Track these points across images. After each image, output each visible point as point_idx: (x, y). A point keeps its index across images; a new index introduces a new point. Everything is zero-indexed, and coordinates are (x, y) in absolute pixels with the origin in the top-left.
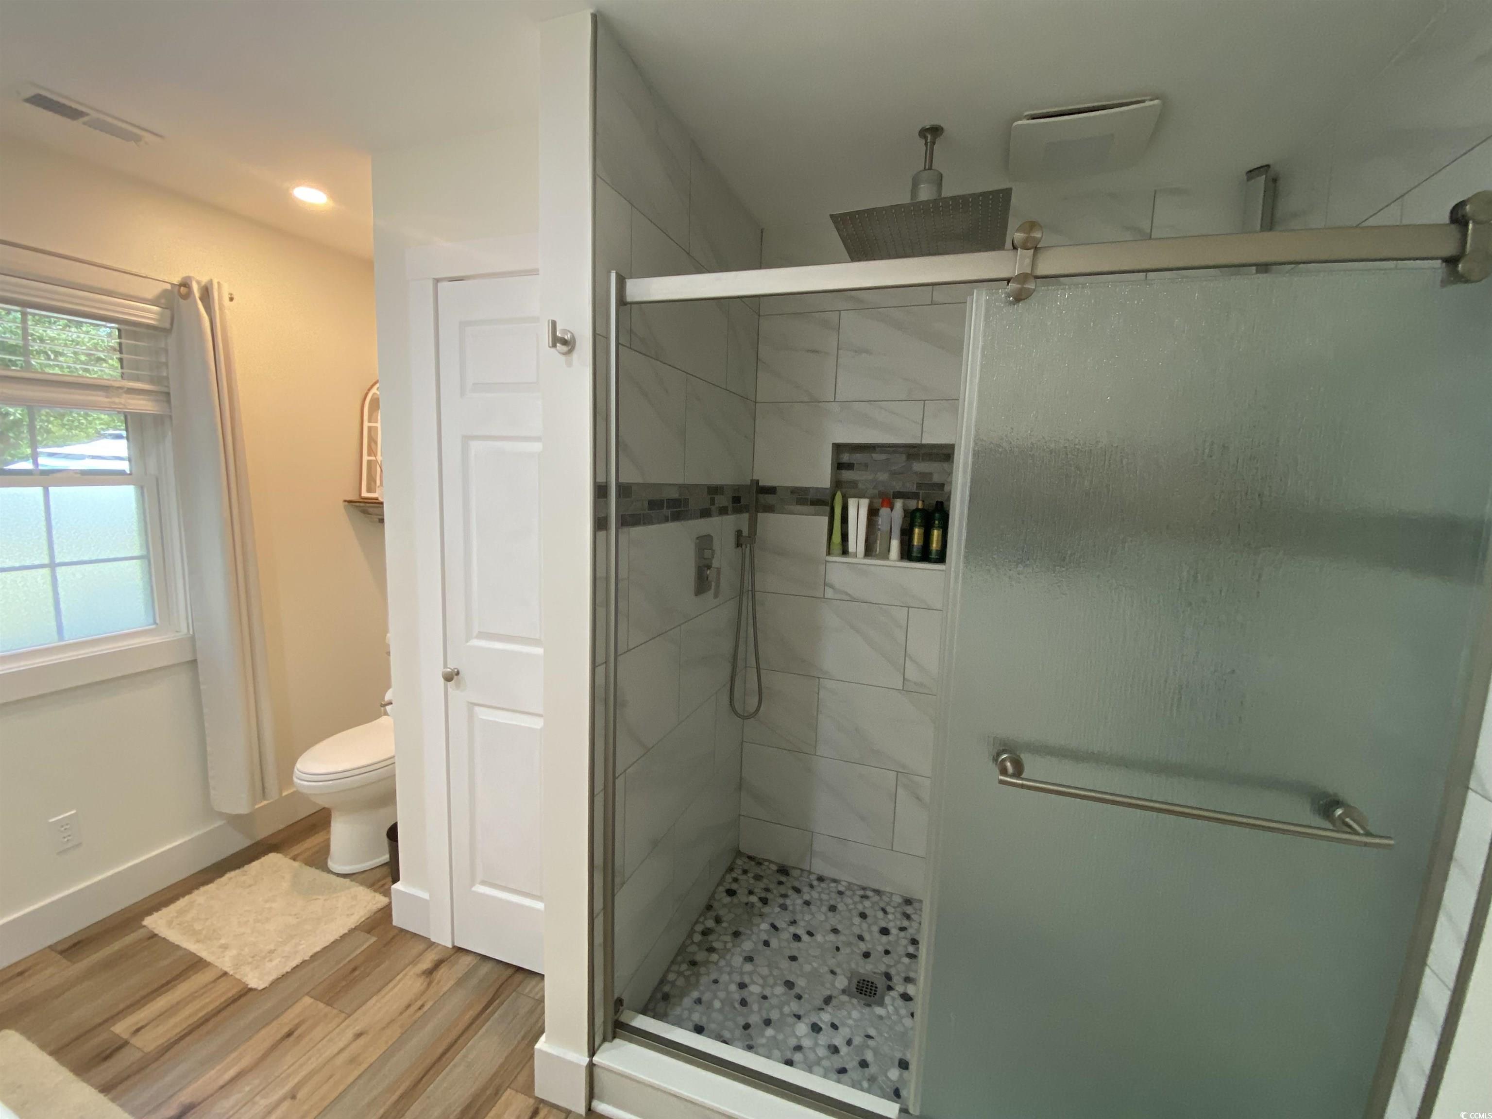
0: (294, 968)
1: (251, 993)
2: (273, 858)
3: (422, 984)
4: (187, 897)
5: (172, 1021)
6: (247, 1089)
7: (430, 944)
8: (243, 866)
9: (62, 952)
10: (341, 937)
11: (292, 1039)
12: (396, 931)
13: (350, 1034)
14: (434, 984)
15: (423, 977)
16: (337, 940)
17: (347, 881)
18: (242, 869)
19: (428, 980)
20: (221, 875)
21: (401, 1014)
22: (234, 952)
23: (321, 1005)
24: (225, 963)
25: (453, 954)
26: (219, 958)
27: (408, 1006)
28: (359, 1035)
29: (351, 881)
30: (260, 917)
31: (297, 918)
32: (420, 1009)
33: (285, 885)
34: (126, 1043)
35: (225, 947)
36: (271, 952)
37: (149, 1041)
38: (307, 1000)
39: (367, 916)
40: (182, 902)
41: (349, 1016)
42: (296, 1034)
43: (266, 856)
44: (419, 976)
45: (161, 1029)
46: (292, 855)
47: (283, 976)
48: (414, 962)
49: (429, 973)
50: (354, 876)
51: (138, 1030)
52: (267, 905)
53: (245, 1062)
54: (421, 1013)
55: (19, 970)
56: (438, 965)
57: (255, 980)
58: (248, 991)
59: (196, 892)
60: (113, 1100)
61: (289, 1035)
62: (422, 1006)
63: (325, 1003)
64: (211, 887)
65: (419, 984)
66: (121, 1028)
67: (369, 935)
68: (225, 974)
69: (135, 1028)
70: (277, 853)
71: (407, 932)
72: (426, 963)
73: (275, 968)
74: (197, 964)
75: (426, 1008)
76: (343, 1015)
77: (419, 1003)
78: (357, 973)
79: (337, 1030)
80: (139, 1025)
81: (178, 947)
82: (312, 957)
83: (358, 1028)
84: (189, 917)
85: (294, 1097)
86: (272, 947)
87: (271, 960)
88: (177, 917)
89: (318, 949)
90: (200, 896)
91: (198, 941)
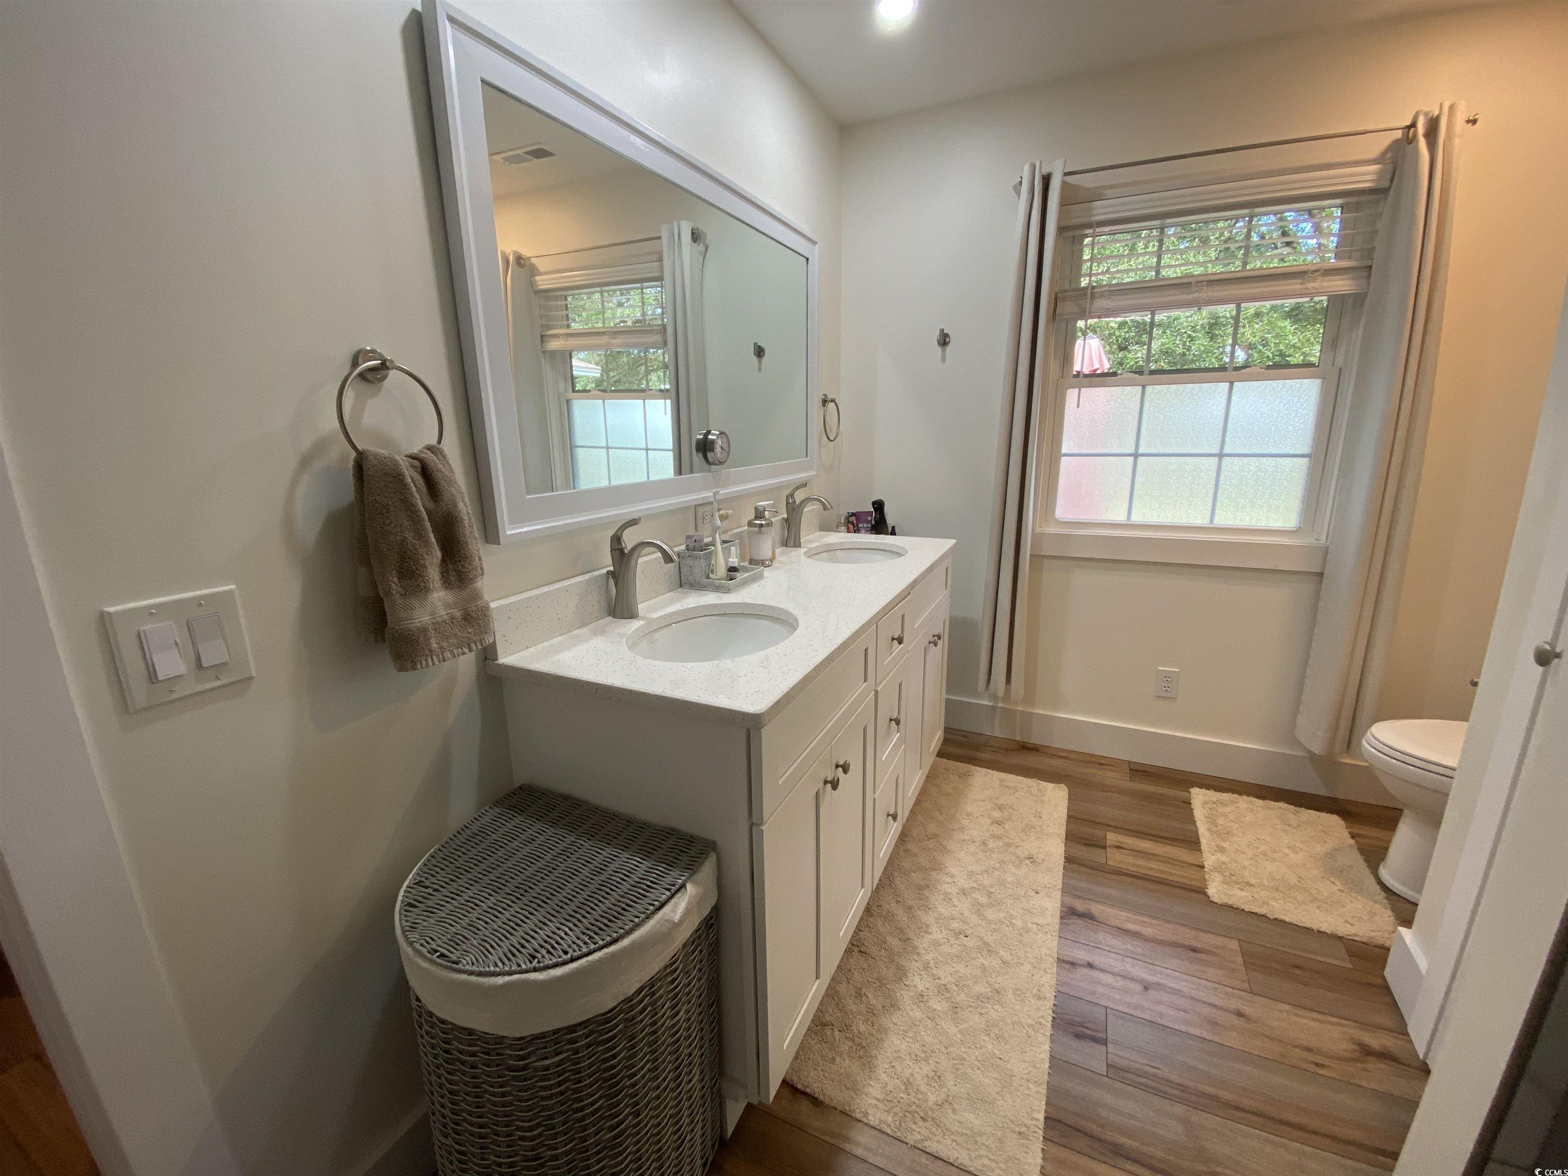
0: (1253, 913)
1: (1202, 896)
2: (1333, 821)
3: (1346, 1050)
4: (1235, 795)
5: (1139, 862)
6: (1130, 947)
7: (1402, 1031)
8: (1301, 806)
9: (1131, 770)
10: (1319, 931)
11: (1192, 954)
12: (1379, 981)
13: (1235, 1004)
14: (1358, 1065)
15: (1352, 1047)
16: (1313, 930)
17: (1381, 895)
18: (1297, 809)
19: (1357, 1055)
20: (1276, 800)
21: (1296, 1047)
22: (1224, 859)
23: (1240, 959)
24: (1210, 859)
25: (1415, 1068)
26: (1209, 852)
27: (1308, 1049)
28: (1240, 1014)
29: (1387, 898)
30: (1269, 853)
31: (1299, 881)
32: (1317, 1065)
33: (1319, 849)
34: (1104, 847)
35: (1222, 850)
36: (1250, 885)
37: (1115, 859)
38: (1234, 945)
39: (1364, 940)
40: (1226, 796)
41: (1251, 992)
42: (1198, 955)
43: (1329, 814)
44: (1353, 1040)
45: (1130, 860)
46: (1355, 831)
47: (1237, 909)
48: (1363, 1025)
49: (1367, 1052)
50: (1395, 898)
51: (1118, 847)
52: (1286, 851)
53: (1148, 931)
54: (1311, 1068)
55: (1103, 762)
56: (1385, 1056)
57: (1215, 890)
58: (1202, 891)
59: (1245, 797)
60: (1065, 868)
61: (1194, 950)
62: (1322, 1066)
63: (1244, 962)
64: (1259, 802)
65: (1344, 1047)
66: (1112, 837)
67: (1347, 957)
68: (1203, 867)
69: (1118, 844)
70: (1343, 819)
71: (1391, 994)
72: (1375, 1041)
73: (1238, 897)
74: (1194, 843)
75: (1321, 1071)
76: (1246, 986)
77: (1326, 1062)
78: (1297, 972)
79: (1230, 990)
80: (1122, 845)
81: (1194, 822)
82: (1276, 919)
83: (1247, 1010)
84: (1221, 810)
85: (1146, 989)
86: (1253, 882)
87: (1241, 890)
88: (1214, 803)
89: (1287, 919)
90: (1244, 803)
91: (1209, 829)
